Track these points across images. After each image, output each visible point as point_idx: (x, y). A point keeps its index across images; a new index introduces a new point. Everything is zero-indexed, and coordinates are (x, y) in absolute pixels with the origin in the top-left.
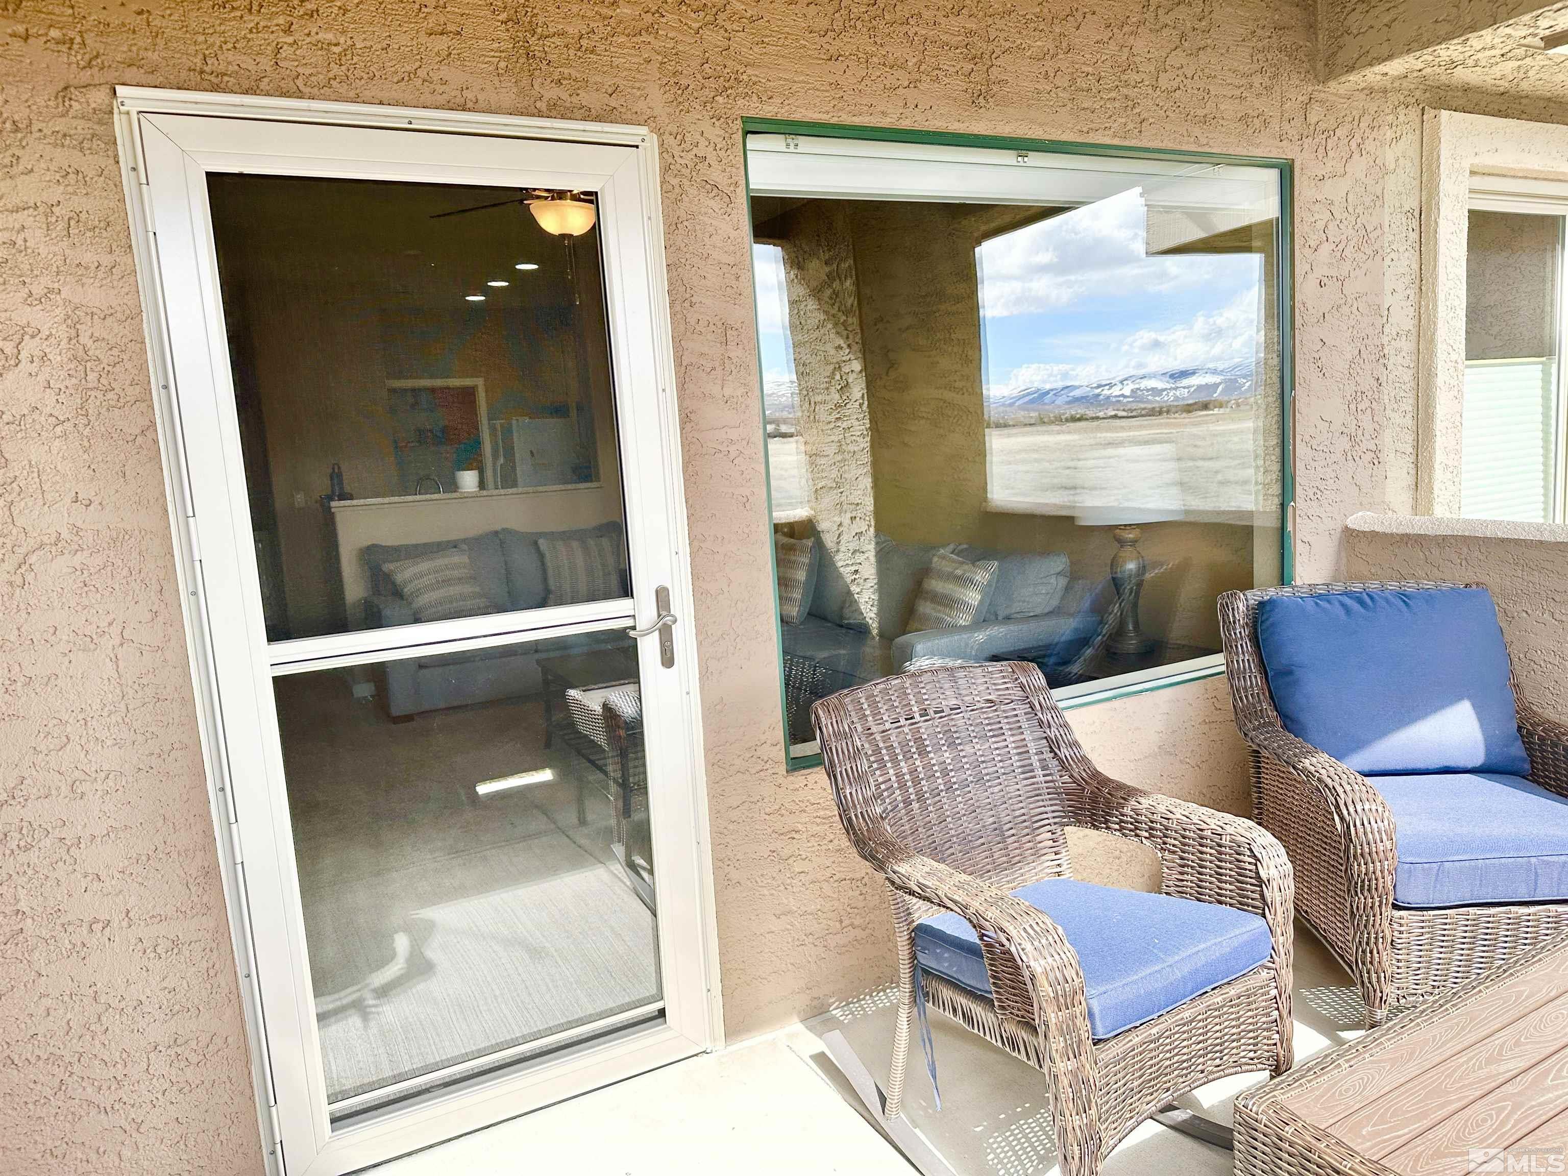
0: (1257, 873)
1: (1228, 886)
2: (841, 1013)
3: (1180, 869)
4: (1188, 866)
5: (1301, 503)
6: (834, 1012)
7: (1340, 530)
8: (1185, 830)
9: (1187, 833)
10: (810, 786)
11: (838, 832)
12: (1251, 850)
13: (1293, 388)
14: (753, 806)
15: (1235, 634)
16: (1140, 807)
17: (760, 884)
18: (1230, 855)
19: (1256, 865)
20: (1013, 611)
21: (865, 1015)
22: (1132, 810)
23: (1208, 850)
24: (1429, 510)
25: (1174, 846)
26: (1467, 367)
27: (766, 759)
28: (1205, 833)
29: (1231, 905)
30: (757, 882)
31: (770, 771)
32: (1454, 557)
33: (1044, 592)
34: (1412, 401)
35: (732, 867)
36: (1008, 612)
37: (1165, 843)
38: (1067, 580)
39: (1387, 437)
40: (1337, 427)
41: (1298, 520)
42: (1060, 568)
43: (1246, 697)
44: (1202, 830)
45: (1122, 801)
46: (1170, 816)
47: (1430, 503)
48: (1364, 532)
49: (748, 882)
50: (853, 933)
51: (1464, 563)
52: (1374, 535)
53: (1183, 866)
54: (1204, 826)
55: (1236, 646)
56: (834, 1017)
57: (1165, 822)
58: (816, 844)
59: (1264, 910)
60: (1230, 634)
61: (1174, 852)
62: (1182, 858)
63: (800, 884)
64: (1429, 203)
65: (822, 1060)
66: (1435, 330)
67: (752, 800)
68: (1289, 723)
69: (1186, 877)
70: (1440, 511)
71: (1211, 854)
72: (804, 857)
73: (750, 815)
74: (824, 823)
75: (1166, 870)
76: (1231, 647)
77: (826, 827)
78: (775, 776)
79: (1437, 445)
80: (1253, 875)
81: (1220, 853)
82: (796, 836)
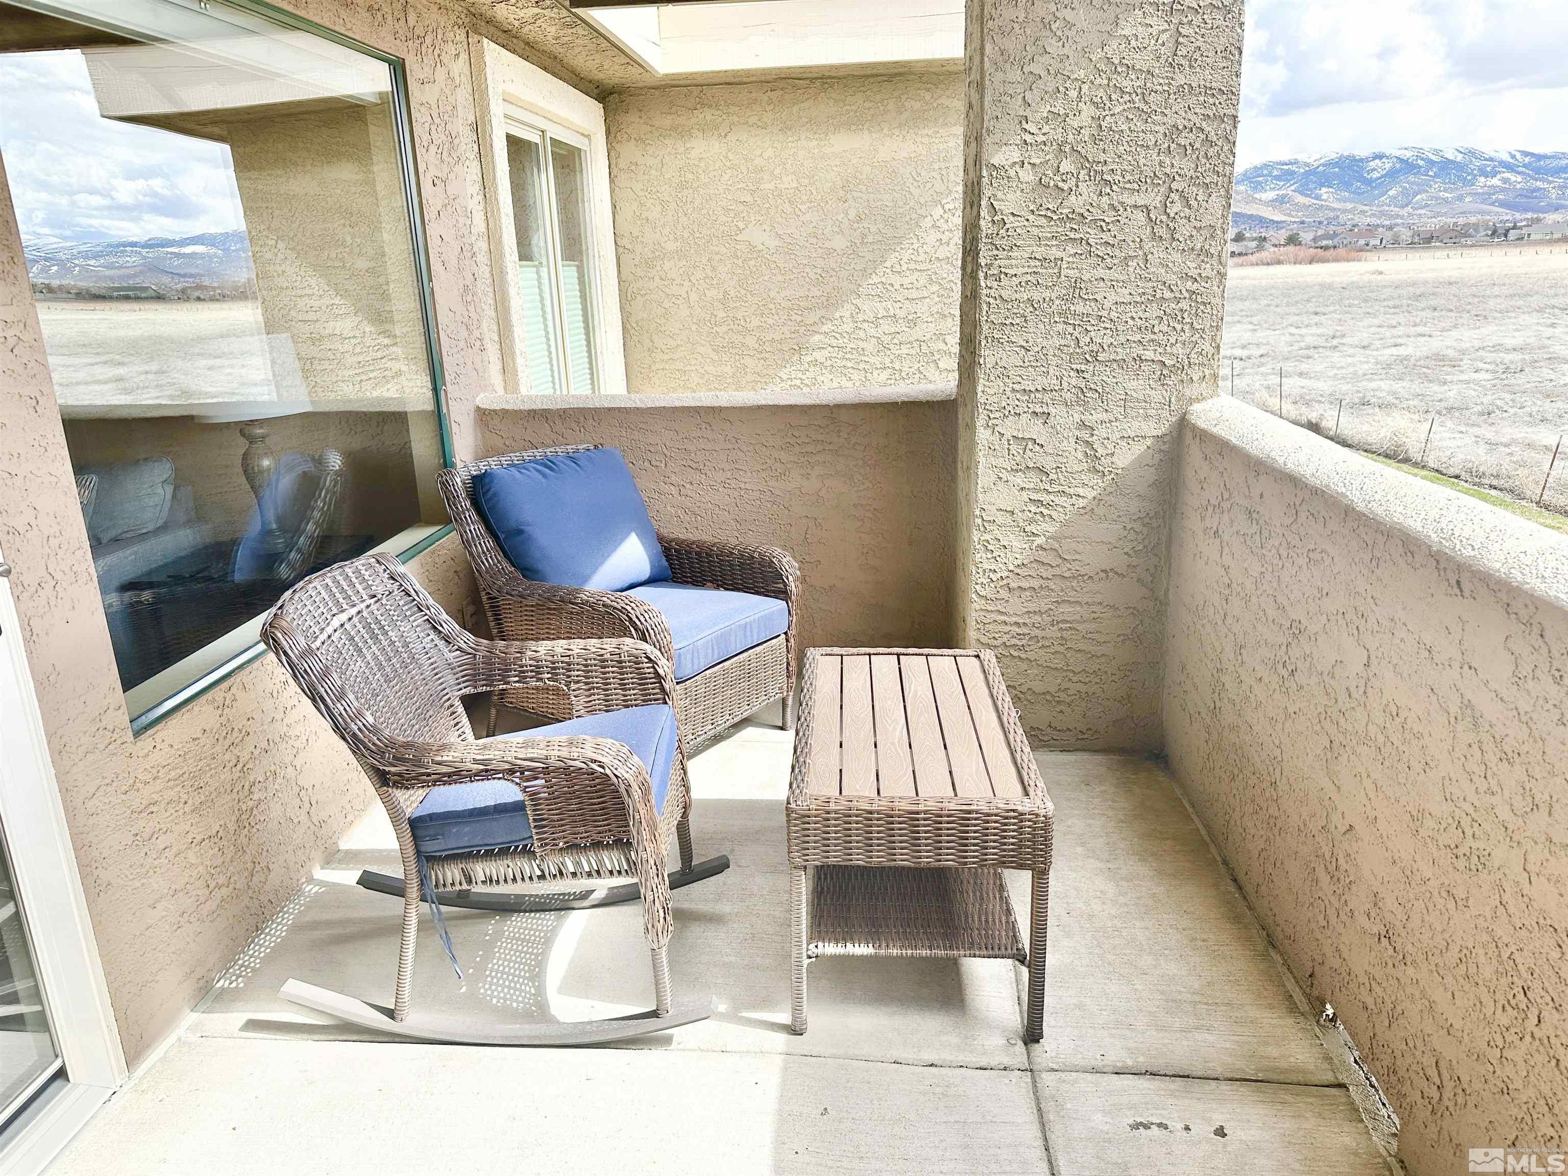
0: (656, 672)
1: (632, 692)
2: (228, 982)
3: (587, 693)
4: (593, 688)
5: (451, 389)
6: (218, 985)
7: (473, 410)
8: (586, 660)
9: (589, 662)
10: (158, 747)
11: (190, 790)
12: (648, 657)
13: (430, 280)
14: (109, 788)
15: (462, 506)
16: (538, 654)
17: (131, 877)
18: (630, 667)
19: (653, 667)
20: (120, 531)
21: (254, 970)
22: (531, 659)
23: (610, 669)
24: (516, 390)
25: (577, 676)
26: (521, 266)
27: (111, 728)
28: (605, 656)
29: (636, 706)
30: (126, 876)
31: (119, 742)
32: (574, 425)
33: (152, 504)
34: (492, 295)
35: (100, 869)
36: (113, 533)
37: (569, 676)
38: (172, 487)
39: (485, 325)
40: (459, 318)
41: (450, 403)
42: (165, 476)
43: (487, 559)
44: (602, 655)
45: (519, 655)
46: (570, 653)
47: (517, 384)
48: (495, 411)
49: (119, 880)
50: (219, 894)
51: (582, 430)
52: (505, 412)
53: (589, 690)
54: (603, 652)
55: (465, 517)
56: (222, 989)
57: (567, 659)
58: (173, 811)
59: (664, 699)
60: (457, 508)
61: (578, 682)
62: (586, 683)
63: (167, 861)
64: (483, 117)
65: (253, 1025)
66: (501, 234)
67: (107, 781)
68: (527, 573)
69: (593, 697)
70: (524, 390)
71: (613, 672)
72: (165, 829)
73: (107, 801)
74: (178, 785)
75: (573, 698)
76: (461, 519)
77: (180, 787)
78: (124, 746)
79: (516, 335)
80: (653, 675)
81: (622, 668)
82: (154, 809)
